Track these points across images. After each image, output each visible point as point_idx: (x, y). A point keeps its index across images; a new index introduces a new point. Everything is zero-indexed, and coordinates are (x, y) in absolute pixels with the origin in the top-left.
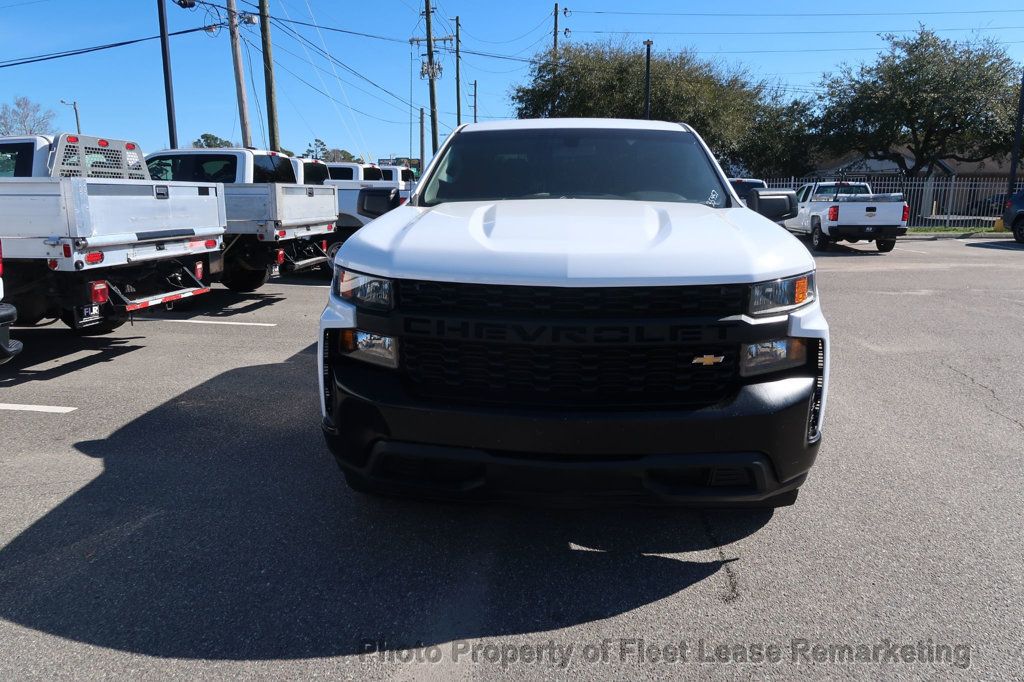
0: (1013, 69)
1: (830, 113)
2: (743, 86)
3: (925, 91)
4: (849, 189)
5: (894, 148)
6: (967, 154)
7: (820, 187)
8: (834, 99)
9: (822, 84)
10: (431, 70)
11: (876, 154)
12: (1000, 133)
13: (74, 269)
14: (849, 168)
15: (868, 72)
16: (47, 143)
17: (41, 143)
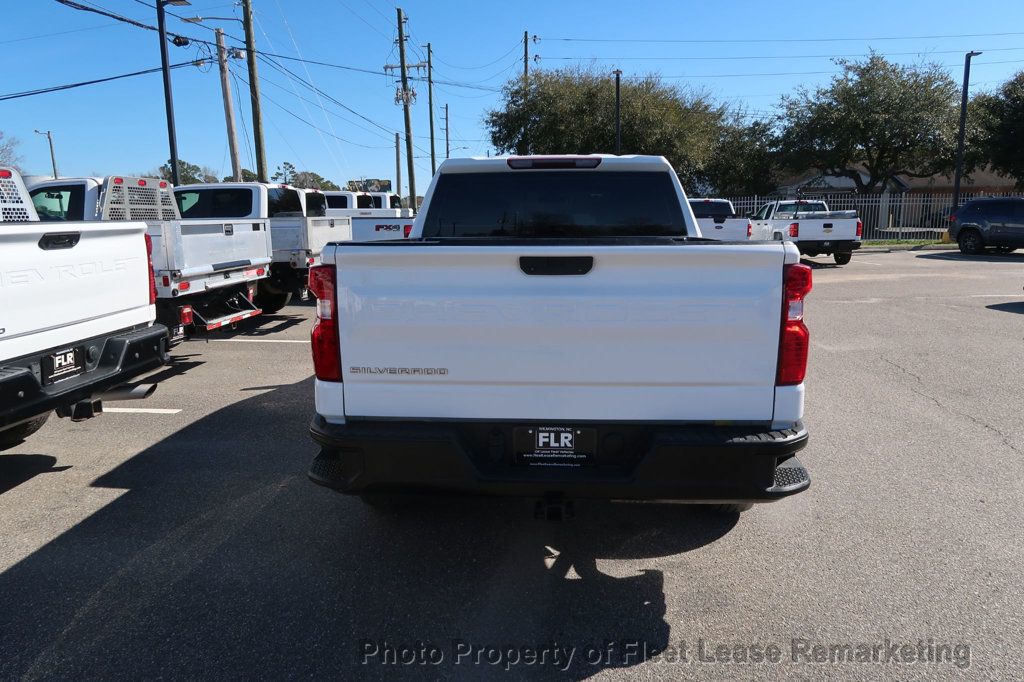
0: (957, 91)
1: (789, 132)
2: (706, 108)
3: (877, 113)
4: (808, 207)
5: (850, 166)
6: (918, 170)
7: (781, 205)
8: (793, 120)
9: (781, 106)
10: (405, 97)
11: (833, 171)
12: (947, 150)
13: (171, 296)
14: (809, 184)
15: (824, 94)
16: (96, 185)
17: (91, 185)
